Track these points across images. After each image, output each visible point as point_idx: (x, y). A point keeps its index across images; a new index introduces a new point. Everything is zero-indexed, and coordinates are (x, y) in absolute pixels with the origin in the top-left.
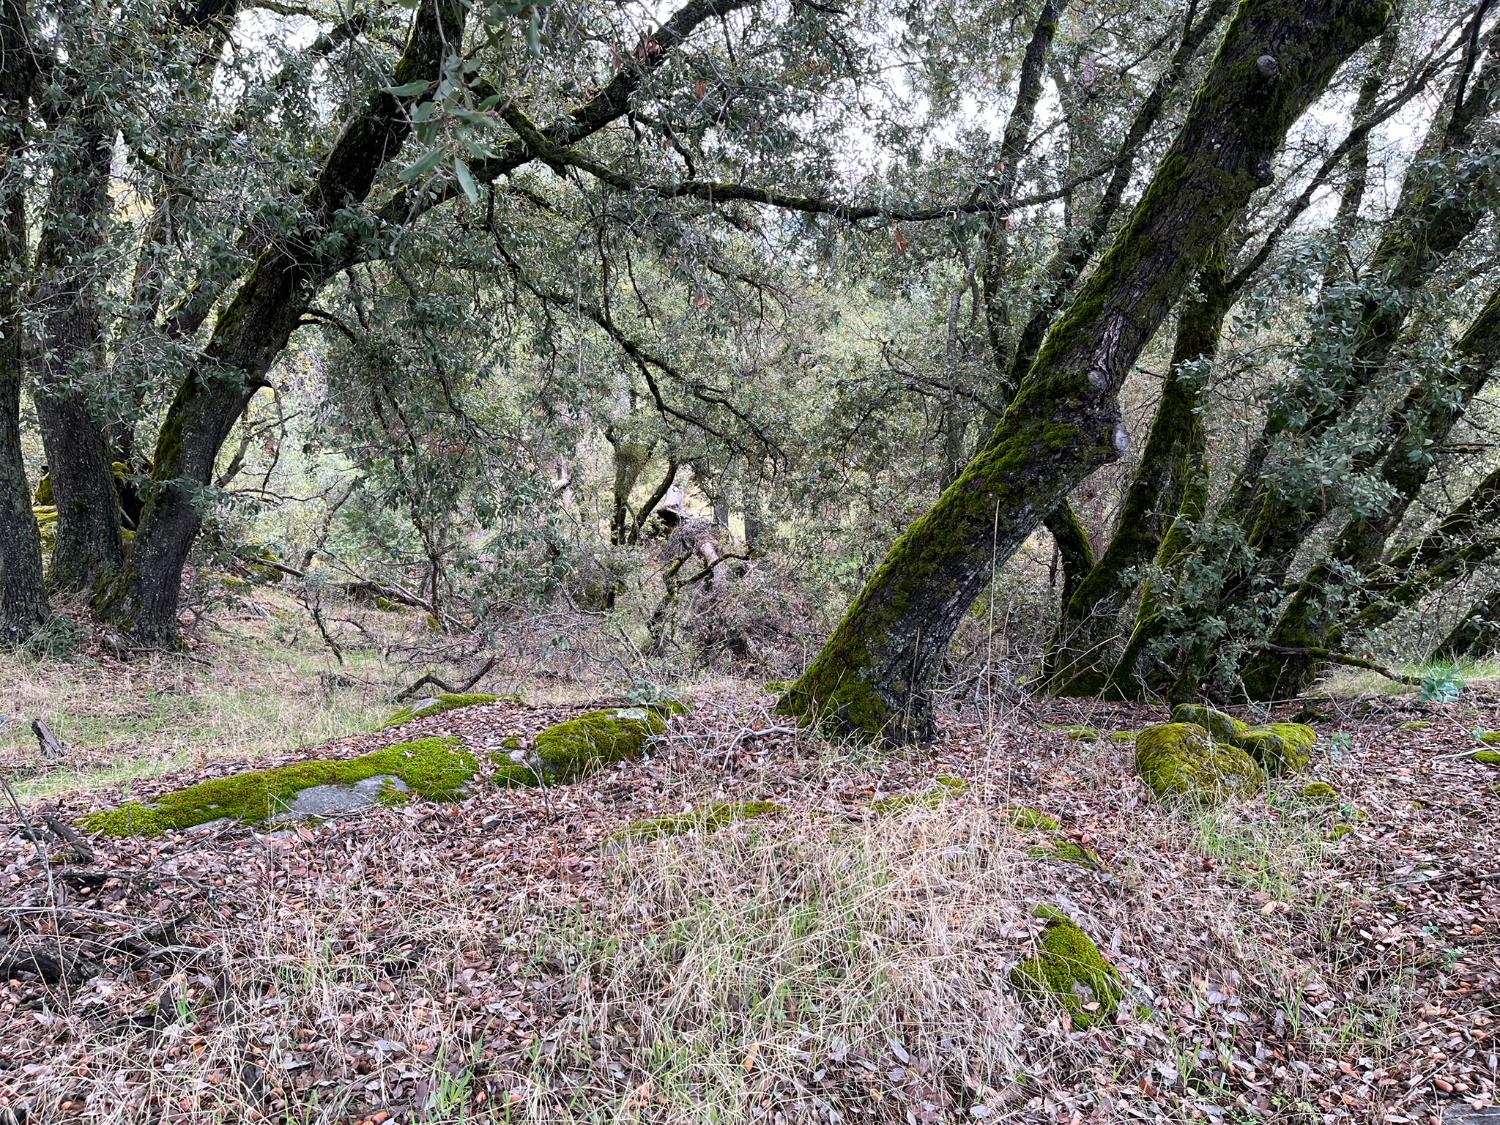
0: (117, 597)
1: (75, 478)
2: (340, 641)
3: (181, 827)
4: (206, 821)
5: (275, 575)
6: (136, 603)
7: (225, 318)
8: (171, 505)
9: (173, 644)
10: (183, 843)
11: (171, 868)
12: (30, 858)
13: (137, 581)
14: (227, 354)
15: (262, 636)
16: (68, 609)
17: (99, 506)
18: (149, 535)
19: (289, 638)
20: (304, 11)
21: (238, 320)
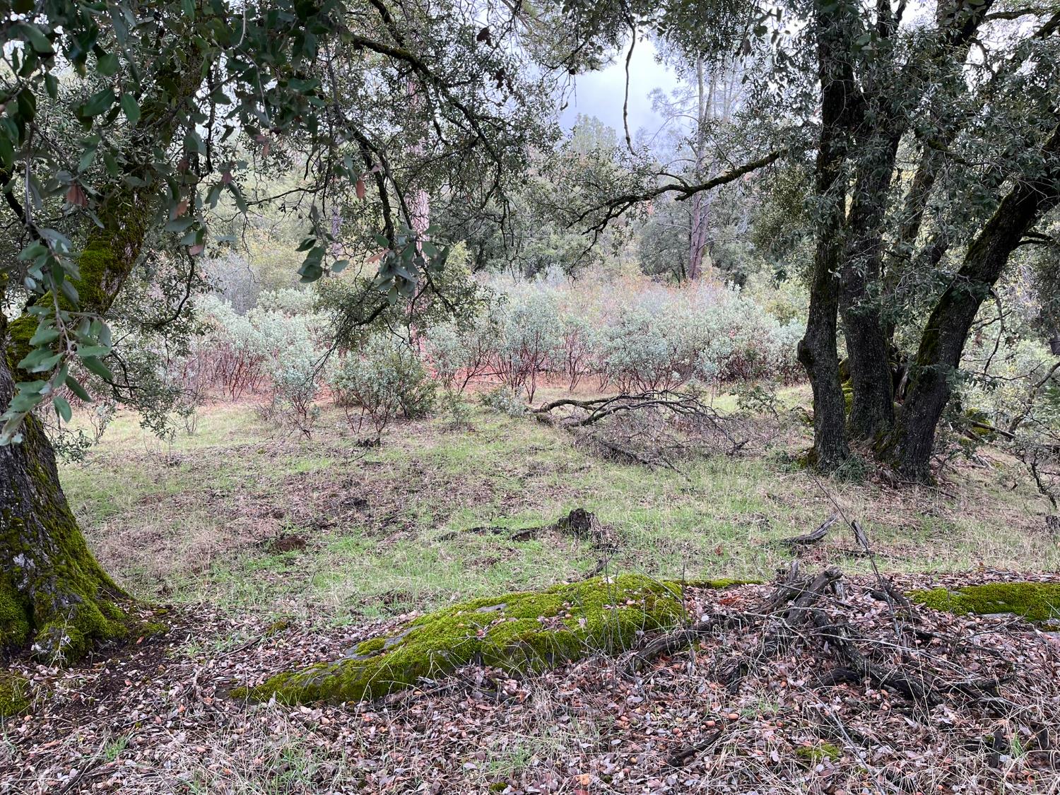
0: (890, 445)
1: (865, 365)
2: (1053, 490)
3: (979, 613)
4: (996, 612)
5: (991, 434)
6: (903, 450)
7: (974, 247)
8: (930, 382)
9: (928, 482)
10: (982, 625)
11: (977, 641)
12: (879, 611)
13: (904, 435)
14: (975, 273)
15: (988, 480)
16: (860, 451)
17: (880, 385)
18: (914, 404)
19: (1011, 484)
20: (1029, 11)
21: (984, 247)
